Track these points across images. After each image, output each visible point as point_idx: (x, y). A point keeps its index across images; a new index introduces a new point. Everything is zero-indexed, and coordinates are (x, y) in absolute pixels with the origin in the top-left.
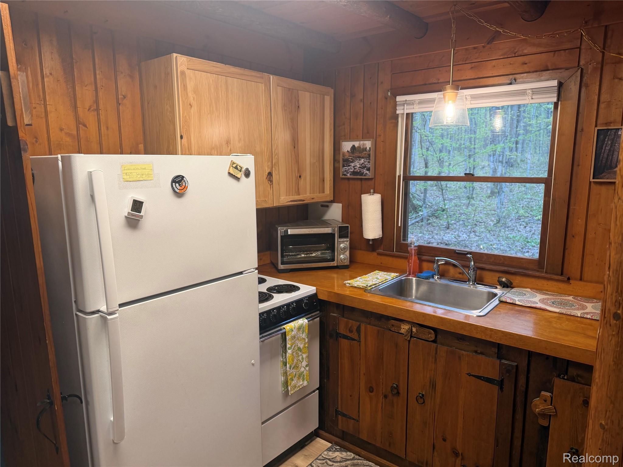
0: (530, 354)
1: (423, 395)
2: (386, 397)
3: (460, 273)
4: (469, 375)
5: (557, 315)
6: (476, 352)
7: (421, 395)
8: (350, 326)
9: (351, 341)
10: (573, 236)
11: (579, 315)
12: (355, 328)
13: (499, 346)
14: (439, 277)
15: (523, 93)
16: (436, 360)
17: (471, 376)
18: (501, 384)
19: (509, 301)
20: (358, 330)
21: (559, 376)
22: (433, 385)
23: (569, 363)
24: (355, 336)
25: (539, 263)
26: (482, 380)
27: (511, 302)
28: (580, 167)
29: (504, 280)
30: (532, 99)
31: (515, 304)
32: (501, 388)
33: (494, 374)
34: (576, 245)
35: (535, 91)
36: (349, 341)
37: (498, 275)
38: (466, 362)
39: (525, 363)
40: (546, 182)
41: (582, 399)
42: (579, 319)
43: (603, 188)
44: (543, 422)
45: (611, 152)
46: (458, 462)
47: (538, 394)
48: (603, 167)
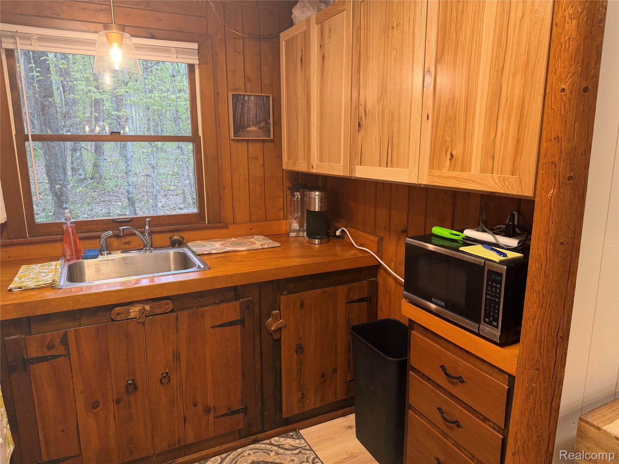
0: (260, 285)
1: (167, 373)
2: (118, 402)
3: (126, 243)
5: (245, 252)
6: (215, 303)
7: (165, 374)
8: (48, 340)
9: (53, 360)
10: (224, 188)
11: (260, 248)
12: (58, 340)
13: (235, 289)
14: (108, 252)
15: (167, 50)
16: (177, 329)
17: (215, 328)
18: (242, 322)
19: (205, 253)
20: (64, 341)
22: (177, 357)
24: (60, 350)
25: (200, 215)
26: (226, 326)
27: (208, 252)
28: (221, 126)
29: (175, 237)
30: (177, 58)
31: (211, 254)
32: (243, 325)
33: (236, 316)
34: (226, 195)
35: (179, 51)
36: (49, 362)
37: (170, 235)
38: (210, 316)
39: (257, 296)
40: (193, 140)
41: (299, 303)
42: (260, 250)
43: (239, 145)
44: (276, 337)
45: (242, 113)
46: (211, 416)
47: (269, 315)
48: (239, 128)
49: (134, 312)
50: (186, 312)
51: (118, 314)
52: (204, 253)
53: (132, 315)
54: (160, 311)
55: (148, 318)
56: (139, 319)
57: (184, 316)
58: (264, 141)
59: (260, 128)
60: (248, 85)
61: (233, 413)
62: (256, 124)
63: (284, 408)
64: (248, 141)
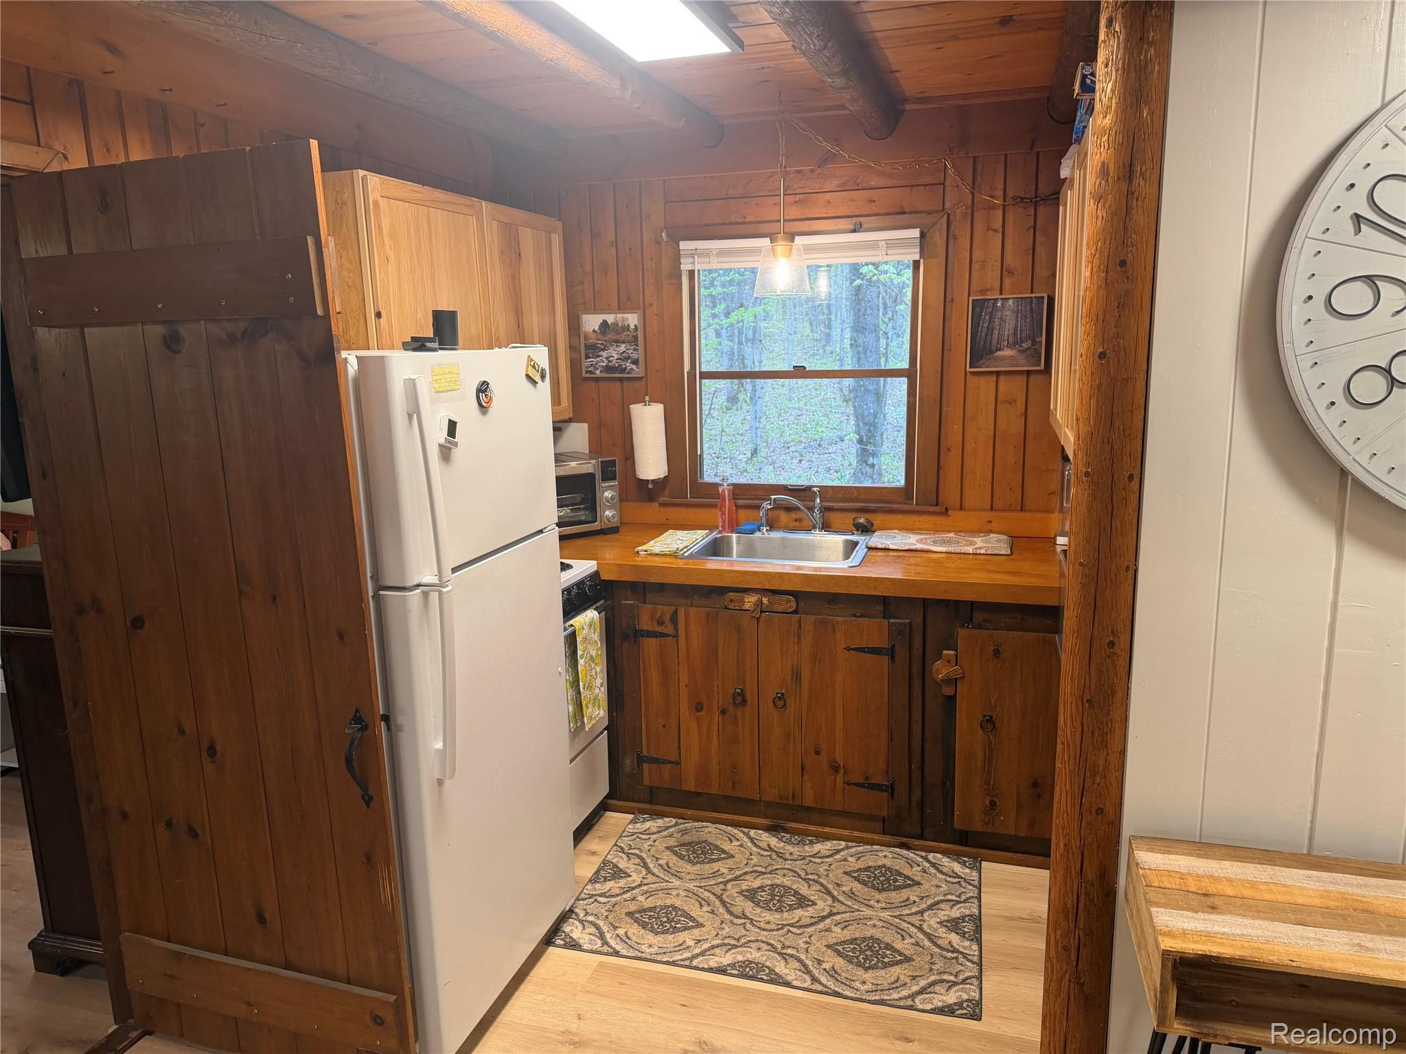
0: (926, 603)
1: (783, 694)
2: (723, 712)
3: (796, 520)
4: (848, 649)
5: (943, 555)
6: (855, 616)
7: (780, 695)
8: (659, 614)
9: (662, 638)
10: (949, 450)
11: (971, 552)
12: (668, 616)
13: (885, 600)
14: (768, 528)
15: (874, 245)
16: (799, 637)
17: (851, 651)
18: (891, 653)
19: (880, 546)
20: (674, 620)
21: (962, 626)
22: (796, 676)
23: (973, 605)
24: (669, 629)
25: (907, 491)
26: (866, 652)
27: (883, 547)
28: (952, 352)
29: (862, 520)
30: (887, 254)
31: (889, 549)
32: (893, 658)
33: (881, 641)
34: (952, 462)
35: (890, 244)
36: (658, 639)
37: (854, 515)
38: (843, 631)
39: (919, 619)
40: (909, 374)
41: (992, 648)
42: (971, 556)
43: (982, 379)
44: (948, 691)
45: (990, 330)
46: (839, 780)
47: (939, 656)
48: (980, 351)
49: (749, 602)
50: (812, 618)
51: (731, 601)
52: (878, 547)
53: (747, 606)
54: (780, 610)
55: (764, 614)
56: (752, 612)
57: (809, 621)
58: (1028, 373)
59: (1022, 352)
60: (1007, 281)
61: (873, 787)
62: (1015, 344)
63: (957, 813)
64: (998, 373)
